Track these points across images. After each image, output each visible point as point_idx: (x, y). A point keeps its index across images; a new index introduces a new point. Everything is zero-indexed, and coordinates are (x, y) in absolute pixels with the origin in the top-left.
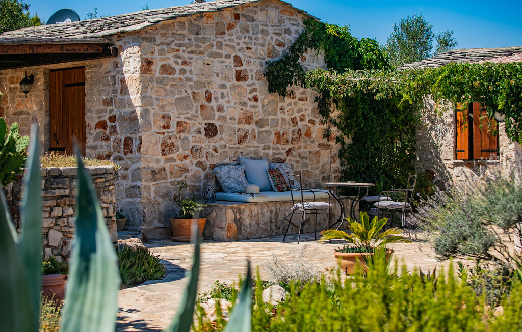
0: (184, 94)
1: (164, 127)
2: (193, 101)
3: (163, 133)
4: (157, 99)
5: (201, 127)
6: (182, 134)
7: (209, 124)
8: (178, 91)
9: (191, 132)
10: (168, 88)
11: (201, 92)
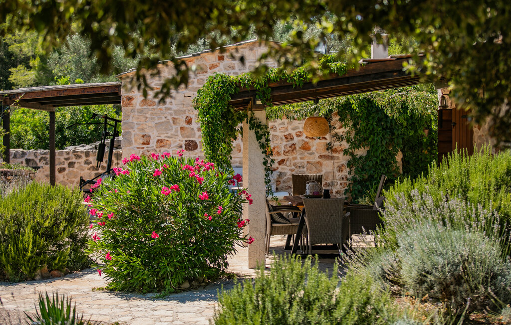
0: (164, 120)
1: (144, 144)
2: (173, 124)
3: (143, 148)
4: (137, 124)
5: (182, 143)
6: (162, 148)
7: (189, 141)
8: (158, 117)
9: (172, 146)
10: (148, 115)
11: (180, 117)
